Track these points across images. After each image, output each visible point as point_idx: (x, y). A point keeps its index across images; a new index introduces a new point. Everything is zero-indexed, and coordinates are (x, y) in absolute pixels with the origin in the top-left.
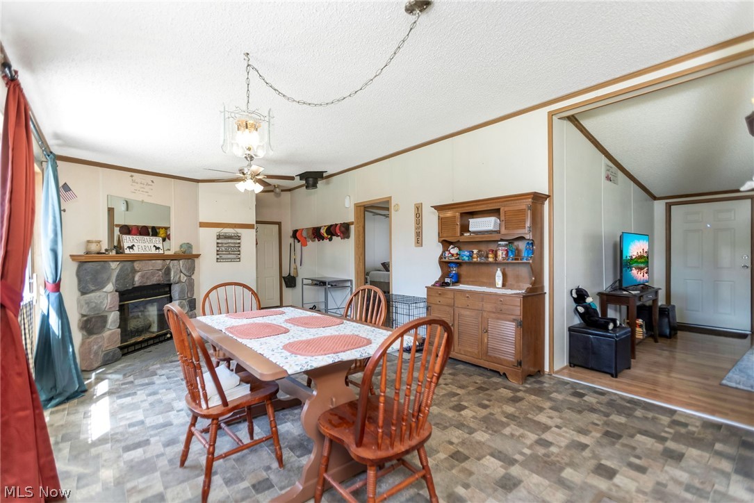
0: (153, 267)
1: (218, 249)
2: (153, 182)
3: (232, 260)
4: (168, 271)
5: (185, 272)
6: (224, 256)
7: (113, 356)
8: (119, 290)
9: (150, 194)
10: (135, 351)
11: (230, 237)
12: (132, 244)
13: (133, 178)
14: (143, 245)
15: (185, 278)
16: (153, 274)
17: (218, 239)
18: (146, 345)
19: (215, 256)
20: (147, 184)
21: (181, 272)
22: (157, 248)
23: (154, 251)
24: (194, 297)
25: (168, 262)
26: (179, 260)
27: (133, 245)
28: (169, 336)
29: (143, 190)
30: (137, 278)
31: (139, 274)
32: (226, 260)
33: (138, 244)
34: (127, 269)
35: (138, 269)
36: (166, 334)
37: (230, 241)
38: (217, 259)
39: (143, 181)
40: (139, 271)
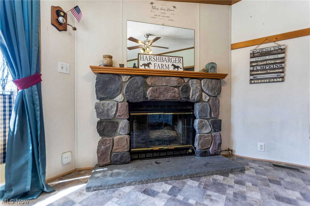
0: (168, 83)
1: (252, 68)
2: (174, 7)
3: (270, 81)
4: (186, 89)
5: (207, 92)
6: (259, 77)
7: (121, 158)
8: (130, 101)
9: (170, 18)
10: (146, 158)
11: (268, 53)
12: (148, 62)
13: (154, 5)
14: (160, 63)
15: (208, 98)
16: (167, 90)
17: (251, 58)
18: (165, 154)
19: (248, 77)
20: (169, 10)
21: (202, 91)
22: (175, 67)
23: (171, 69)
24: (219, 118)
25: (186, 80)
26: (200, 79)
27: (150, 63)
28: (190, 151)
29: (163, 15)
30: (149, 92)
31: (151, 88)
32: (263, 81)
33: (155, 62)
34: (137, 82)
35: (149, 83)
36: (188, 148)
37: (267, 57)
38: (251, 80)
39: (164, 7)
40: (151, 86)
